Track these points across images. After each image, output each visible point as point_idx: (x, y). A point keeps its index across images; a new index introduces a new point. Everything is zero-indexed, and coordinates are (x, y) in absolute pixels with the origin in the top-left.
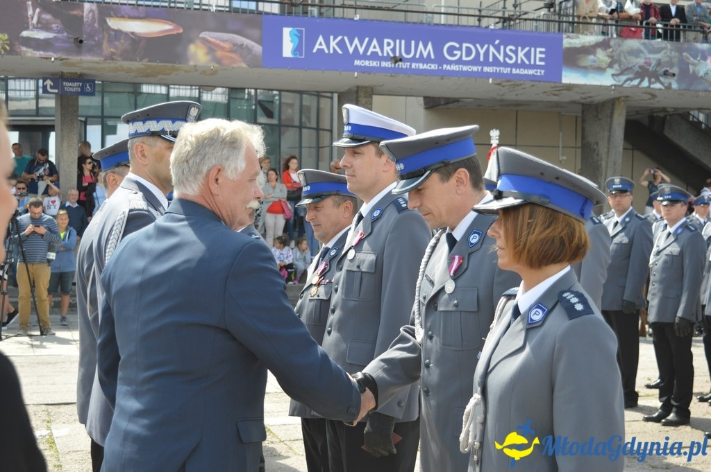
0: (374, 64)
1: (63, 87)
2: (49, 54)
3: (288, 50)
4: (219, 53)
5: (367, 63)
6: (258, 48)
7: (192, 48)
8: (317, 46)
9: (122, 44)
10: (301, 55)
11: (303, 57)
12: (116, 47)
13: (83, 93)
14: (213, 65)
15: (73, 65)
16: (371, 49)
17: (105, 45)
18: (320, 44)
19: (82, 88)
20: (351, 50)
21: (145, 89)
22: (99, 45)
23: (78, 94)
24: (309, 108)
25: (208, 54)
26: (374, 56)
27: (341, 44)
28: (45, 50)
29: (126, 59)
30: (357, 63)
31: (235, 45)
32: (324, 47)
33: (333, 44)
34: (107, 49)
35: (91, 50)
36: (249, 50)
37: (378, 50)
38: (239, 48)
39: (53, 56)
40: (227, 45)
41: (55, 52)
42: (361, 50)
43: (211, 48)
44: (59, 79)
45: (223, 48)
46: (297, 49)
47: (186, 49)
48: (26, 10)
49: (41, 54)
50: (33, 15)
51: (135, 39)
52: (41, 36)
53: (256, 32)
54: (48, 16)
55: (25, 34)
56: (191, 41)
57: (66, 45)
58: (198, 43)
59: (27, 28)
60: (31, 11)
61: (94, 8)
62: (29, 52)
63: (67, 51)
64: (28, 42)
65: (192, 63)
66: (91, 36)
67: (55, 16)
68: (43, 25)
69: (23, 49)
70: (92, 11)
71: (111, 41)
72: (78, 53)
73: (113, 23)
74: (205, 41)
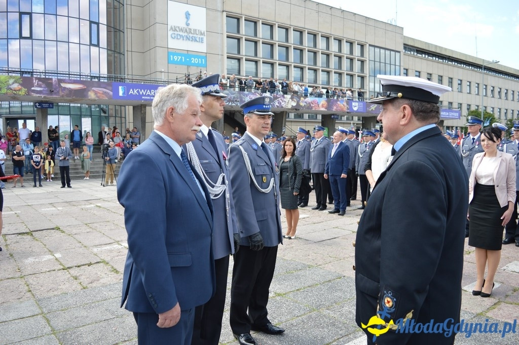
0: (148, 98)
1: (42, 106)
3: (121, 94)
4: (99, 95)
5: (146, 98)
6: (111, 93)
7: (90, 93)
8: (130, 92)
9: (66, 92)
11: (126, 96)
12: (64, 93)
13: (49, 107)
14: (96, 99)
15: (48, 98)
16: (147, 93)
17: (60, 92)
18: (131, 92)
20: (141, 93)
21: (60, 104)
22: (58, 92)
23: (47, 108)
24: (118, 110)
25: (95, 95)
26: (148, 96)
27: (138, 92)
28: (40, 94)
29: (67, 97)
30: (143, 97)
31: (104, 92)
32: (132, 92)
33: (135, 91)
34: (61, 93)
35: (55, 94)
36: (108, 94)
37: (150, 93)
38: (105, 93)
39: (43, 96)
40: (101, 92)
41: (43, 94)
42: (144, 94)
43: (96, 93)
44: (41, 103)
45: (100, 93)
46: (124, 93)
47: (87, 93)
48: (33, 81)
49: (38, 95)
50: (35, 82)
51: (70, 90)
52: (39, 89)
53: (110, 88)
54: (40, 83)
55: (33, 88)
56: (89, 91)
57: (47, 92)
58: (91, 91)
59: (33, 87)
60: (34, 81)
61: (56, 80)
62: (35, 95)
63: (48, 94)
64: (34, 91)
65: (89, 98)
66: (55, 89)
67: (43, 83)
68: (39, 86)
69: (33, 94)
70: (55, 81)
71: (62, 91)
72: (52, 95)
73: (63, 85)
74: (94, 91)
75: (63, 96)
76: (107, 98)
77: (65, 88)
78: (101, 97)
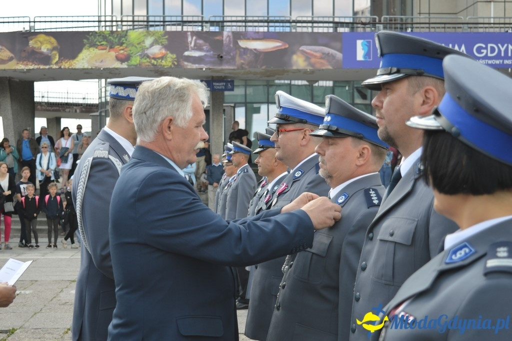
1: (213, 86)
2: (202, 66)
3: (360, 56)
4: (313, 60)
6: (339, 55)
7: (295, 57)
9: (249, 57)
10: (370, 58)
11: (371, 60)
12: (244, 59)
13: (227, 89)
14: (309, 68)
15: (219, 72)
17: (237, 58)
19: (226, 86)
22: (233, 58)
23: (223, 90)
25: (305, 61)
28: (199, 63)
29: (251, 66)
31: (323, 54)
35: (228, 62)
36: (333, 57)
38: (326, 56)
39: (204, 67)
40: (318, 54)
41: (205, 64)
43: (307, 57)
44: (210, 81)
45: (315, 57)
46: (367, 55)
47: (290, 58)
48: (187, 38)
49: (195, 66)
50: (192, 41)
51: (257, 53)
52: (197, 54)
53: (338, 45)
54: (200, 42)
55: (186, 53)
56: (294, 53)
57: (212, 60)
58: (299, 54)
59: (188, 50)
60: (189, 39)
61: (230, 34)
62: (189, 66)
63: (213, 63)
64: (189, 59)
65: (294, 68)
66: (228, 53)
67: (205, 41)
68: (198, 48)
69: (186, 63)
70: (228, 36)
71: (241, 56)
72: (221, 64)
73: (243, 44)
74: (303, 52)
75: (241, 67)
76: (330, 67)
77: (246, 49)
78: (318, 66)
